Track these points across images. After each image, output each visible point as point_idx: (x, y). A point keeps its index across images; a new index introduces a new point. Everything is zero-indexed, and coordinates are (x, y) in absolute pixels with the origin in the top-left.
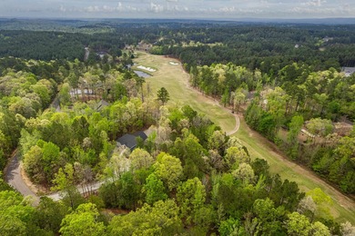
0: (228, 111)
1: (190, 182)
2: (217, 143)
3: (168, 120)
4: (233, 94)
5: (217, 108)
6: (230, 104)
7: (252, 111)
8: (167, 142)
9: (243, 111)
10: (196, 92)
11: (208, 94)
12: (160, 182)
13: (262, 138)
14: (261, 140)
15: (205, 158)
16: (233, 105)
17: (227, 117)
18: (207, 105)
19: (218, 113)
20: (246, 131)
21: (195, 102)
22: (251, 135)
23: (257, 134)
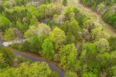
0: (94, 14)
1: (68, 46)
2: (88, 26)
3: (65, 13)
4: (98, 5)
5: (89, 12)
6: (95, 11)
7: (107, 13)
8: (61, 22)
9: (101, 14)
10: (80, 5)
11: (85, 6)
12: (51, 44)
13: (110, 27)
14: (109, 28)
15: (80, 33)
16: (97, 11)
17: (93, 16)
18: (85, 10)
19: (89, 14)
20: (102, 23)
21: (80, 9)
22: (104, 25)
23: (107, 25)
